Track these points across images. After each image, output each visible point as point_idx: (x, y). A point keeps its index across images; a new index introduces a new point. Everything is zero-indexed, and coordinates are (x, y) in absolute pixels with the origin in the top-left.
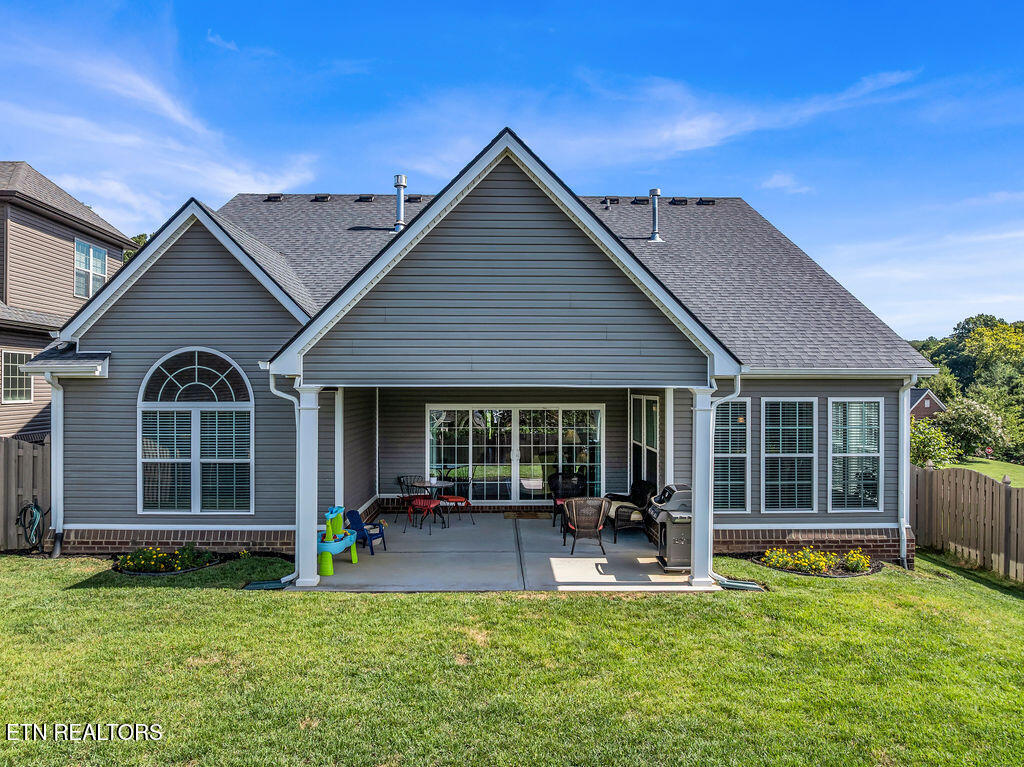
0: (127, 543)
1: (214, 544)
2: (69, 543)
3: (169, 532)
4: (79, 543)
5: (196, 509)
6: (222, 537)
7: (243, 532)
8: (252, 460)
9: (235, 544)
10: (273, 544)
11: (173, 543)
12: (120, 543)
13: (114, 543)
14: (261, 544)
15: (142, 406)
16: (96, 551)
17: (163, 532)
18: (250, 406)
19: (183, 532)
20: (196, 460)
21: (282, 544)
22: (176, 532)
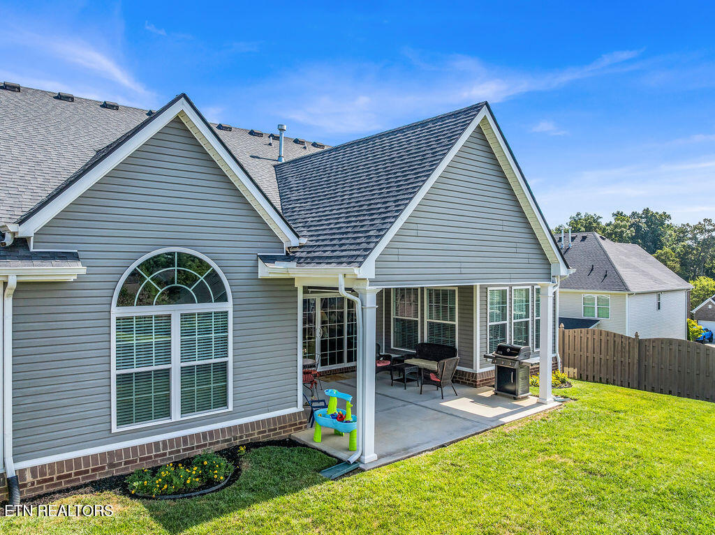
0: (103, 468)
1: (198, 447)
2: (25, 485)
3: (149, 445)
4: (39, 482)
5: (176, 415)
6: (205, 438)
7: (223, 430)
8: (230, 359)
9: (218, 442)
10: (252, 435)
11: (156, 456)
12: (93, 470)
13: (87, 472)
14: (241, 437)
15: (117, 312)
16: (64, 486)
17: (142, 446)
18: (228, 306)
19: (164, 442)
20: (176, 365)
21: (259, 433)
22: (157, 444)
